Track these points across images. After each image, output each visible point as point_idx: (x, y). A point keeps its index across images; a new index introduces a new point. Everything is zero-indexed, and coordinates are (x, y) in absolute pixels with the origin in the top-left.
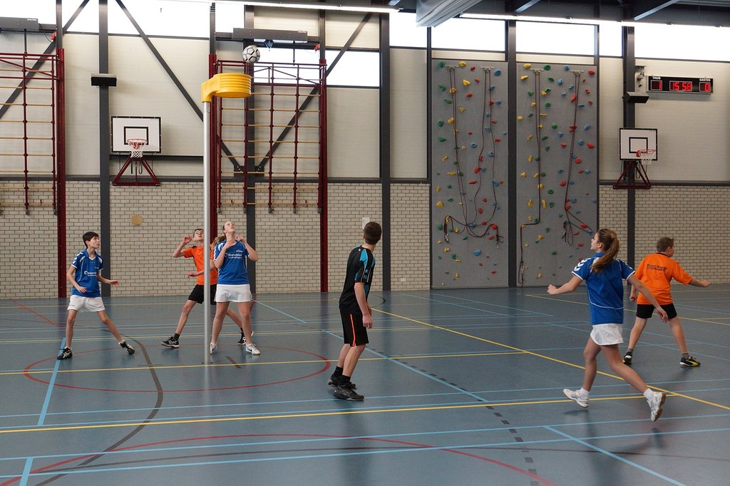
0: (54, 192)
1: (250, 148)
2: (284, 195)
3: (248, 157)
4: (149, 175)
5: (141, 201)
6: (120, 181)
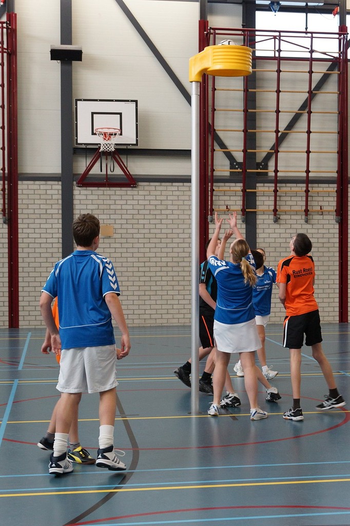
0: (4, 195)
1: (250, 139)
2: (293, 199)
3: (248, 151)
4: (123, 173)
5: (112, 207)
6: (86, 181)
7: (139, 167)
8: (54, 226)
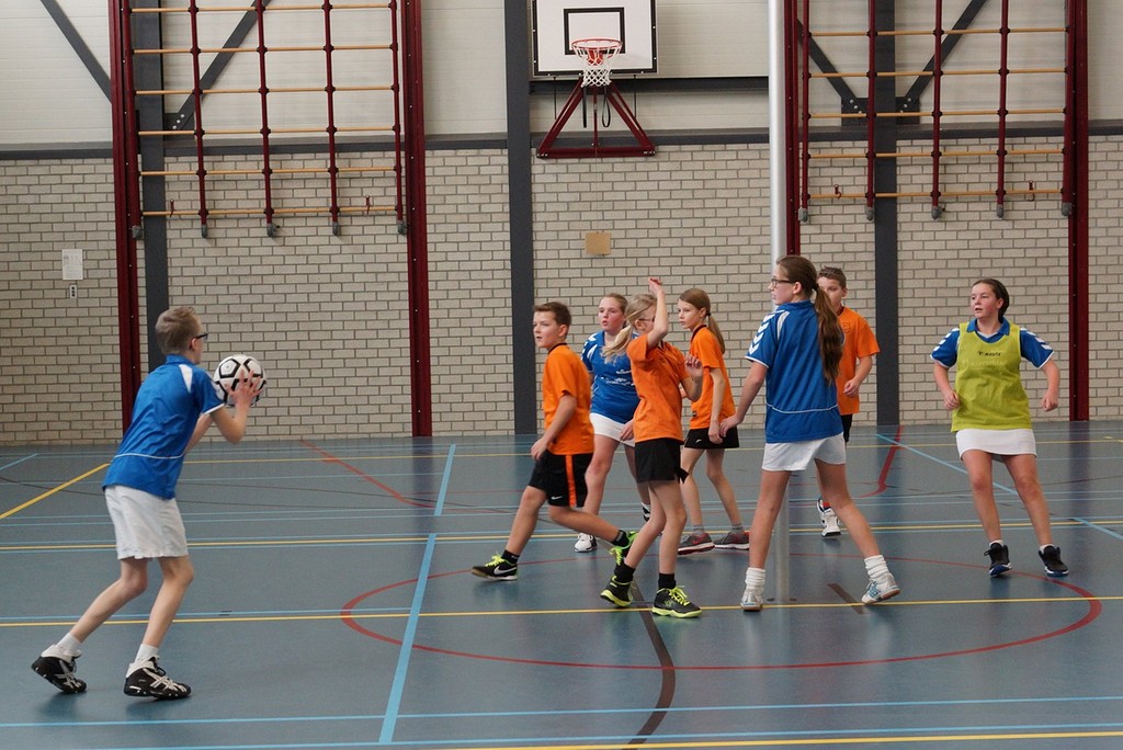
0: (399, 178)
3: (879, 74)
4: (626, 128)
5: (608, 196)
6: (555, 147)
7: (658, 115)
8: (496, 237)
